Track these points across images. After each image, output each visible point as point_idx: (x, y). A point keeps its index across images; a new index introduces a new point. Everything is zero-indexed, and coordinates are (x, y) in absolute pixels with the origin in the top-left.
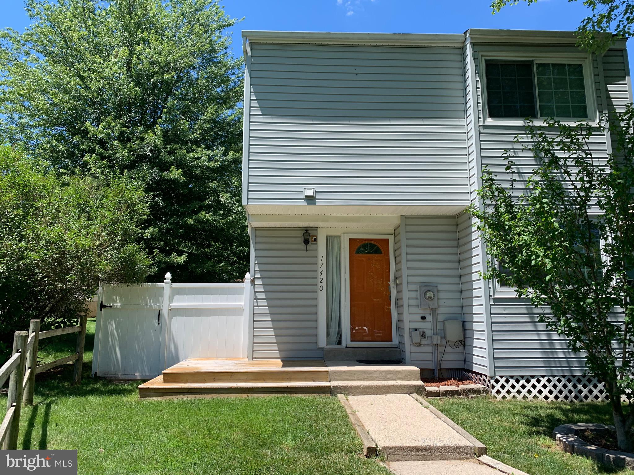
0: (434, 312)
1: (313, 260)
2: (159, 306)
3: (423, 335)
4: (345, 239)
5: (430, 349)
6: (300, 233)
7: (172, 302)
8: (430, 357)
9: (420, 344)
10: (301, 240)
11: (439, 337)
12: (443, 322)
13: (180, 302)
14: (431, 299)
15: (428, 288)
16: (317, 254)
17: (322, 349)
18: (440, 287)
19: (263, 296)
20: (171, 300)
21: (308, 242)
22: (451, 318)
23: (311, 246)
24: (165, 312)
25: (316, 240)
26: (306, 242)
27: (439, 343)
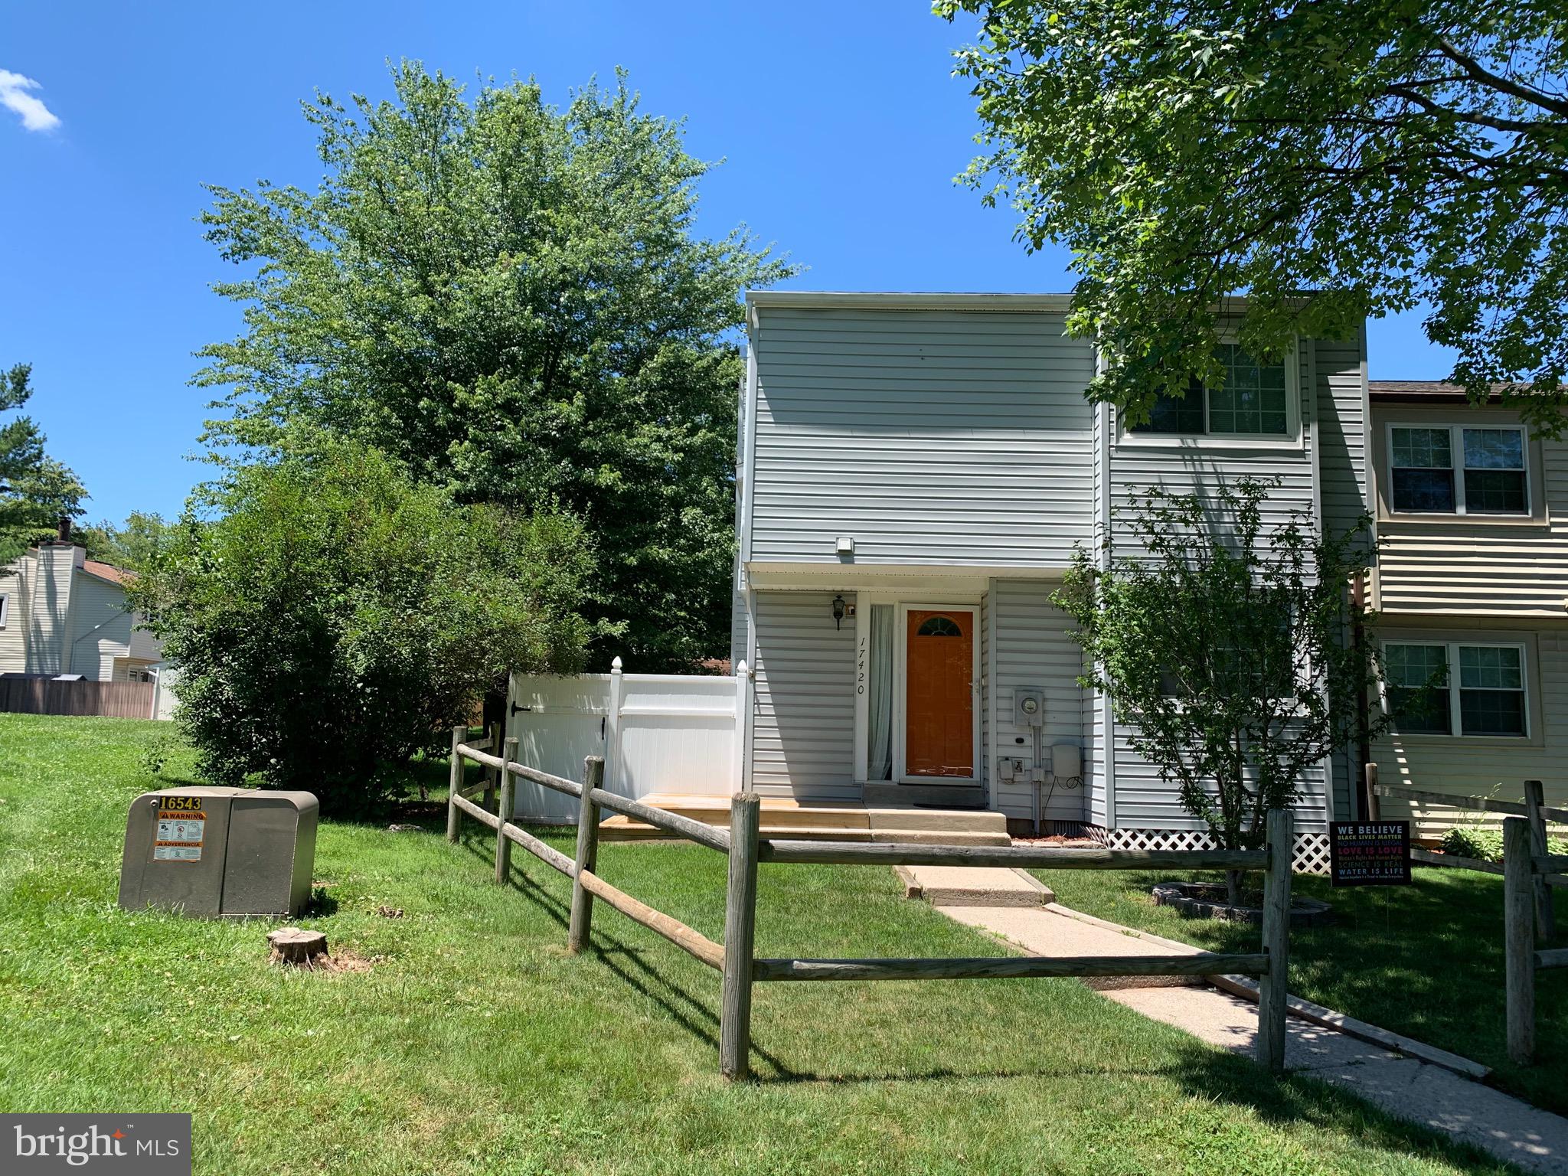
0: (1037, 732)
1: (849, 645)
2: (604, 710)
3: (1018, 767)
4: (900, 609)
5: (1028, 789)
6: (829, 600)
7: (623, 704)
8: (1027, 802)
9: (1013, 782)
10: (830, 611)
11: (1042, 771)
12: (1050, 747)
13: (635, 705)
14: (1032, 711)
15: (1027, 694)
16: (855, 634)
17: (859, 786)
18: (1049, 694)
19: (767, 699)
20: (622, 702)
21: (841, 616)
22: (1063, 742)
23: (845, 622)
24: (612, 721)
25: (853, 612)
26: (838, 615)
27: (1042, 779)
